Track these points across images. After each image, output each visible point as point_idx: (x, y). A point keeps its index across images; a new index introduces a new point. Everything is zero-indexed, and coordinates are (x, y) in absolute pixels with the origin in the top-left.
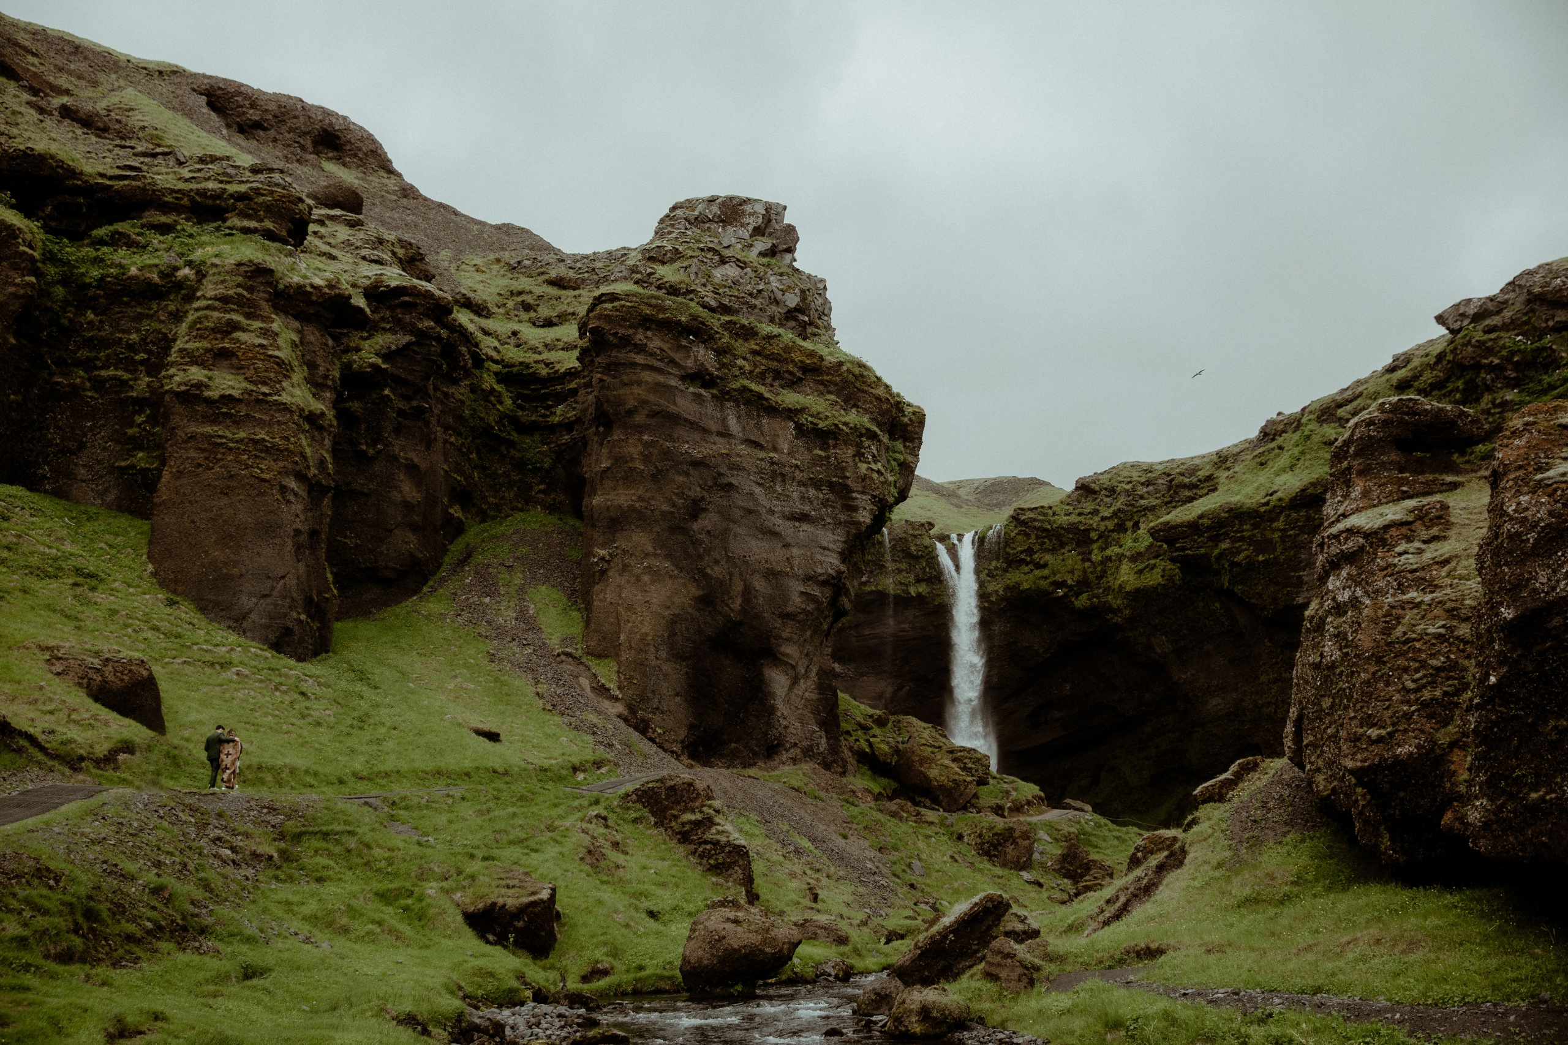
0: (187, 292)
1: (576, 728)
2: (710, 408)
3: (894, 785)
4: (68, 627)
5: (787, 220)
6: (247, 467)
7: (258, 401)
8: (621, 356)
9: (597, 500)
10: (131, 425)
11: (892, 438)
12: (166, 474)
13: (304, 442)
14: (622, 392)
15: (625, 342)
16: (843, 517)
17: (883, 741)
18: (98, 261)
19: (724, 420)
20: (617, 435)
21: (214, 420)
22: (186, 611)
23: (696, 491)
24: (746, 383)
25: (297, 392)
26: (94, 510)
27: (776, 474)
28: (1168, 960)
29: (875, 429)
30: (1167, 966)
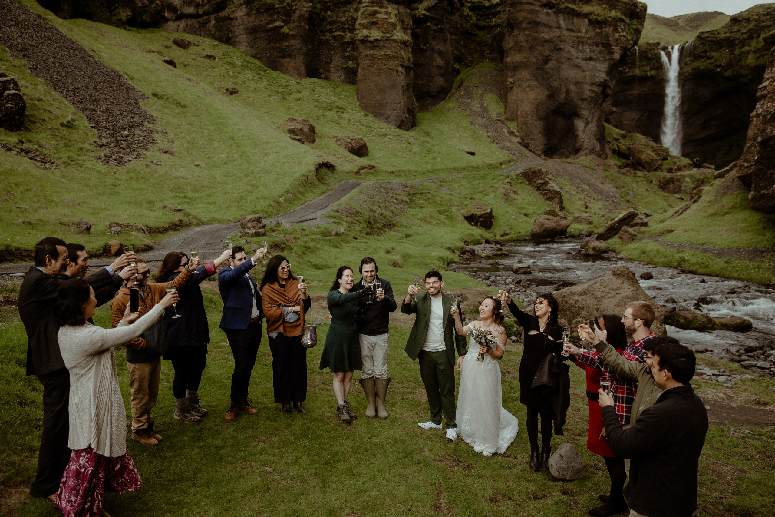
0: (359, 0)
1: (502, 148)
2: (553, 18)
3: (627, 162)
4: (338, 128)
6: (385, 65)
7: (386, 40)
9: (508, 59)
10: (346, 52)
11: (631, 19)
12: (360, 71)
13: (403, 53)
14: (517, 14)
16: (608, 57)
17: (623, 145)
19: (558, 22)
20: (515, 32)
21: (373, 48)
22: (371, 118)
23: (547, 53)
24: (567, 5)
25: (399, 34)
26: (338, 83)
27: (579, 42)
28: (672, 234)
29: (623, 17)
30: (670, 236)
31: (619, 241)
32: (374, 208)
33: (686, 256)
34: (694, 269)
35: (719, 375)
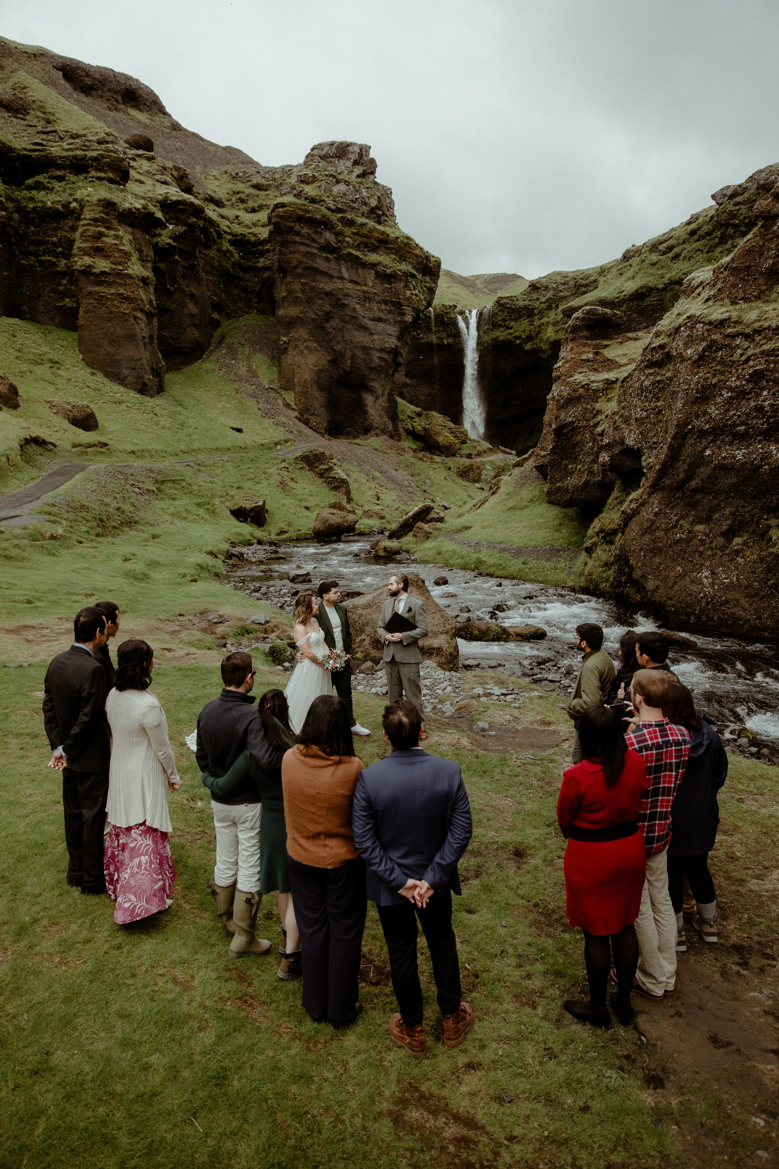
0: (75, 215)
1: (277, 425)
2: (333, 265)
3: (423, 445)
4: (52, 389)
5: (371, 156)
6: (117, 307)
7: (118, 274)
8: (289, 237)
9: (281, 312)
10: (61, 284)
11: (424, 275)
12: (81, 313)
13: (141, 293)
14: (290, 256)
15: (291, 230)
16: (398, 319)
17: (419, 425)
18: (32, 199)
19: (340, 271)
20: (289, 279)
21: (100, 284)
22: (100, 377)
23: (328, 308)
24: (350, 250)
25: (135, 267)
26: (50, 328)
27: (366, 298)
28: (469, 531)
29: (415, 272)
30: (466, 535)
31: (414, 539)
32: (107, 500)
33: (483, 557)
34: (492, 572)
35: (508, 694)
